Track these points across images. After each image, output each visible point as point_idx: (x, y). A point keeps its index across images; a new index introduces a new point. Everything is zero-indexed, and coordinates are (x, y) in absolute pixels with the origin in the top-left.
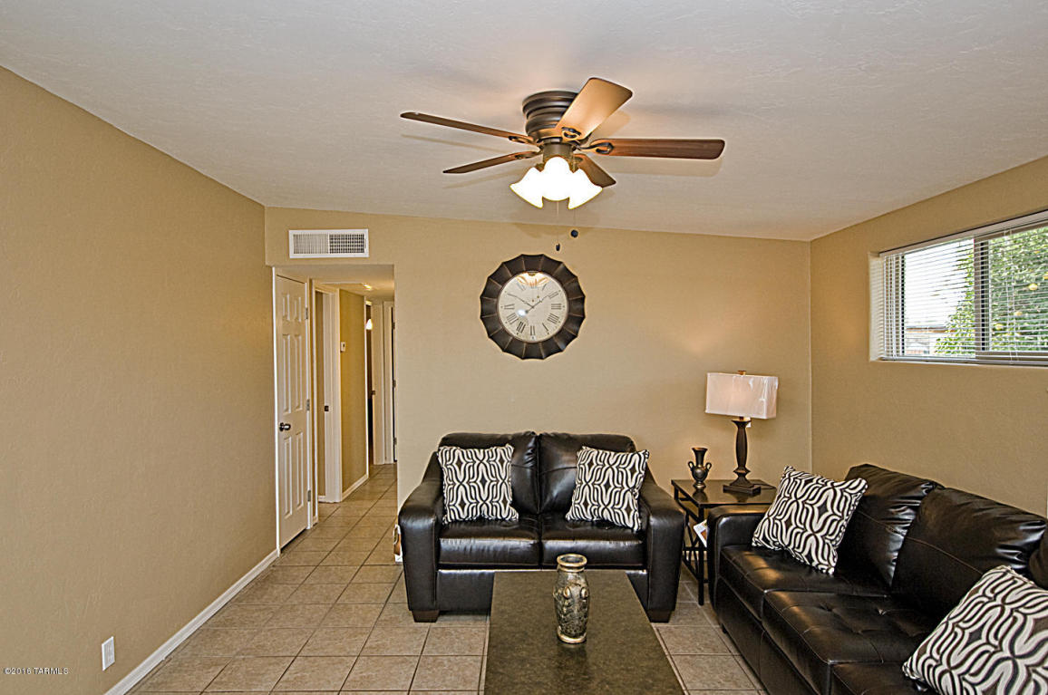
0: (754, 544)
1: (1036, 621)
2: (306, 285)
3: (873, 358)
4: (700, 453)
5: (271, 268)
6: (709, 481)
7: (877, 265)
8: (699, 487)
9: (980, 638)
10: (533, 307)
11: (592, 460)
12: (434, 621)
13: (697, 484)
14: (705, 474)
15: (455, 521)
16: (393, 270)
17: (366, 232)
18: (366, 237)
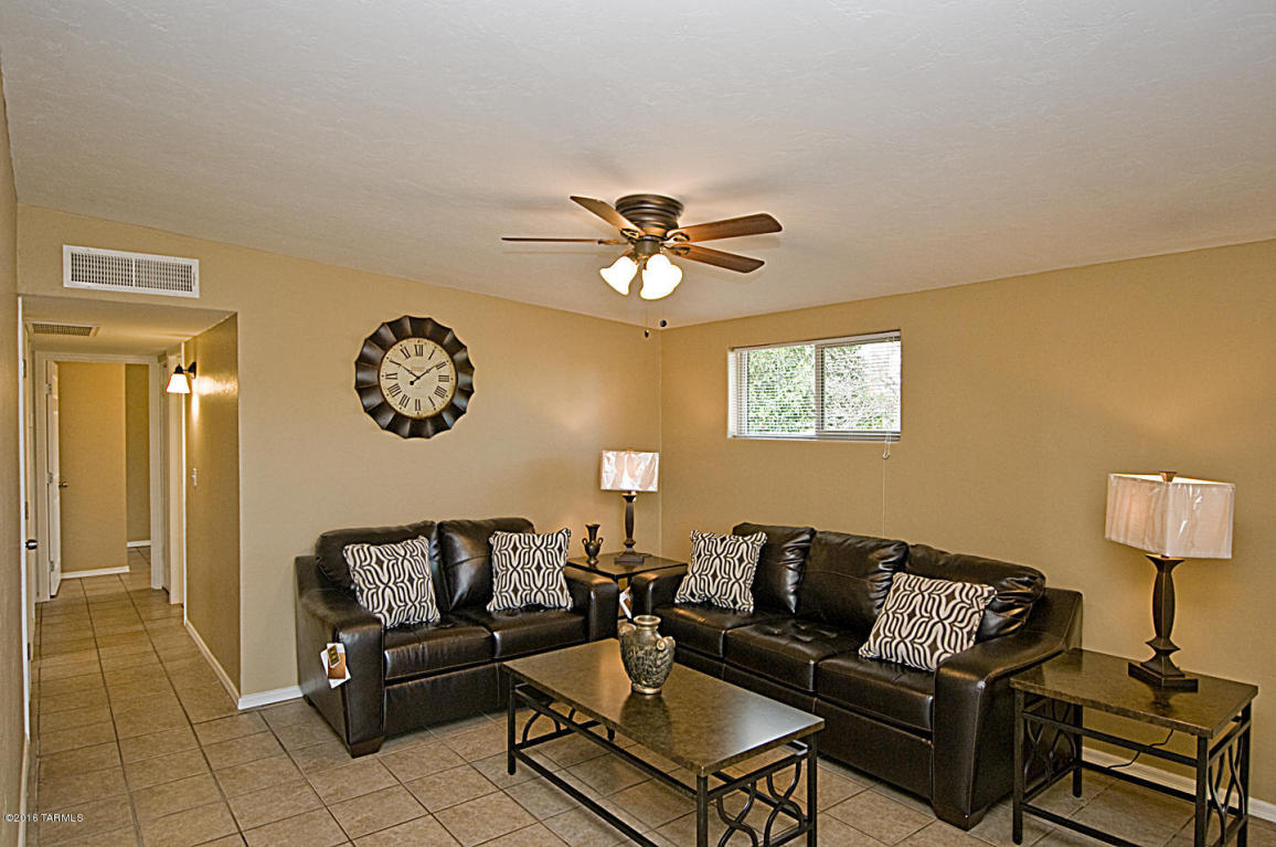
0: (677, 601)
1: (946, 596)
3: (729, 436)
4: (593, 530)
5: (17, 297)
6: (603, 556)
7: (731, 356)
8: (592, 562)
9: (915, 615)
10: (418, 378)
11: (515, 544)
12: (377, 751)
13: (590, 559)
14: (598, 549)
17: (195, 264)
18: (195, 270)
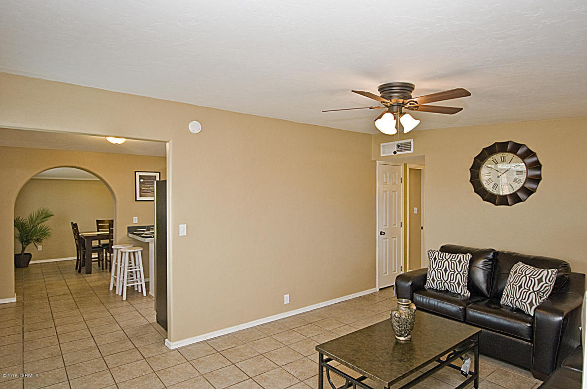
2: (402, 167)
5: (376, 161)
11: (517, 270)
15: (430, 289)
16: (424, 158)
17: (412, 140)
18: (412, 143)
